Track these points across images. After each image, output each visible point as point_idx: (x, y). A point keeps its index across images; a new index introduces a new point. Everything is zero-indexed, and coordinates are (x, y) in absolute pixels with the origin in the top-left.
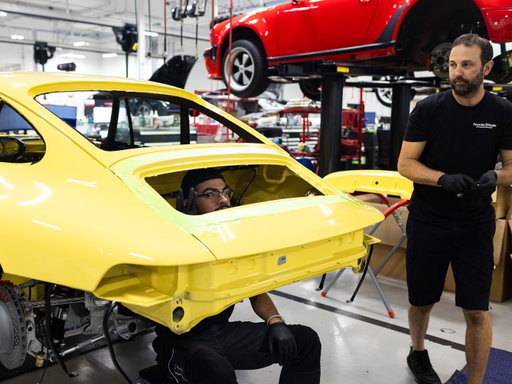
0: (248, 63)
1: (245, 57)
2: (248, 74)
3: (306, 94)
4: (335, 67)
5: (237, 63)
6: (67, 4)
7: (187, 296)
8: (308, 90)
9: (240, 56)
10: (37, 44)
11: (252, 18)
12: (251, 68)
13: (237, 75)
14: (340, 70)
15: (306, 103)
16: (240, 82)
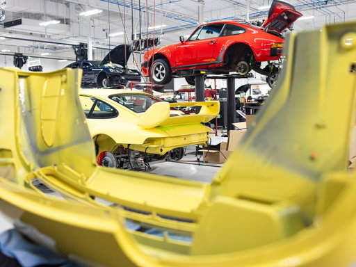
0: (163, 69)
1: (161, 67)
2: (163, 74)
3: (189, 83)
4: (200, 72)
5: (157, 69)
6: (46, 32)
7: (163, 146)
8: (190, 81)
9: (158, 66)
10: (16, 55)
11: (163, 49)
12: (164, 72)
13: (157, 75)
14: (202, 72)
15: (190, 87)
16: (159, 78)
